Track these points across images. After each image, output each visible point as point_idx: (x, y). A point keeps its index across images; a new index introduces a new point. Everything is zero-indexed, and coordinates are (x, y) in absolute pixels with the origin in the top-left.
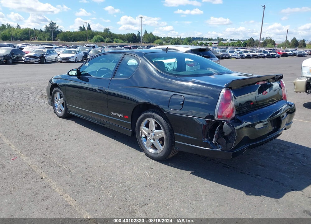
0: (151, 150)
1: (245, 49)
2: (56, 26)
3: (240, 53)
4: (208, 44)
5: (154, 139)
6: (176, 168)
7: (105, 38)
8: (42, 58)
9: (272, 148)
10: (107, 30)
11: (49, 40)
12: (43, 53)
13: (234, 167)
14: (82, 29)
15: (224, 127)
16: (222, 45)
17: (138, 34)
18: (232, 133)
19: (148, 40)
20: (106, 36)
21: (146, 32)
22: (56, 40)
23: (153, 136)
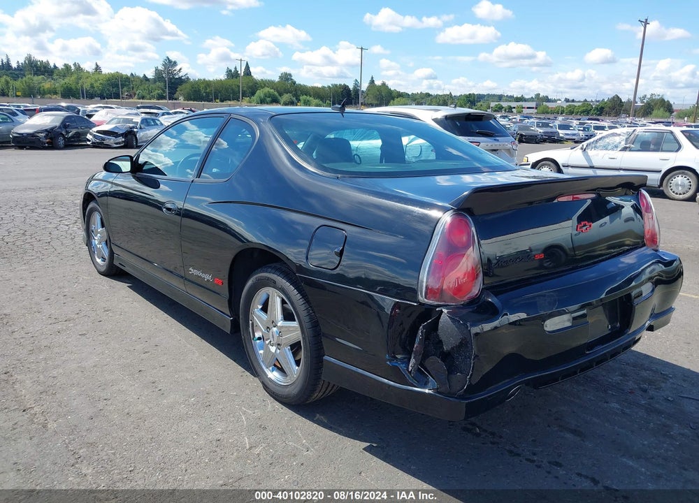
0: (274, 375)
1: (598, 120)
2: (177, 68)
3: (584, 130)
4: (513, 110)
5: (279, 344)
6: (330, 428)
7: (281, 95)
8: (129, 137)
9: (617, 378)
10: (286, 77)
11: (161, 97)
12: (131, 125)
13: (493, 434)
14: (232, 75)
15: (440, 325)
16: (546, 112)
17: (355, 87)
18: (464, 344)
19: (378, 100)
20: (285, 90)
21: (372, 82)
22: (176, 99)
23: (276, 336)
